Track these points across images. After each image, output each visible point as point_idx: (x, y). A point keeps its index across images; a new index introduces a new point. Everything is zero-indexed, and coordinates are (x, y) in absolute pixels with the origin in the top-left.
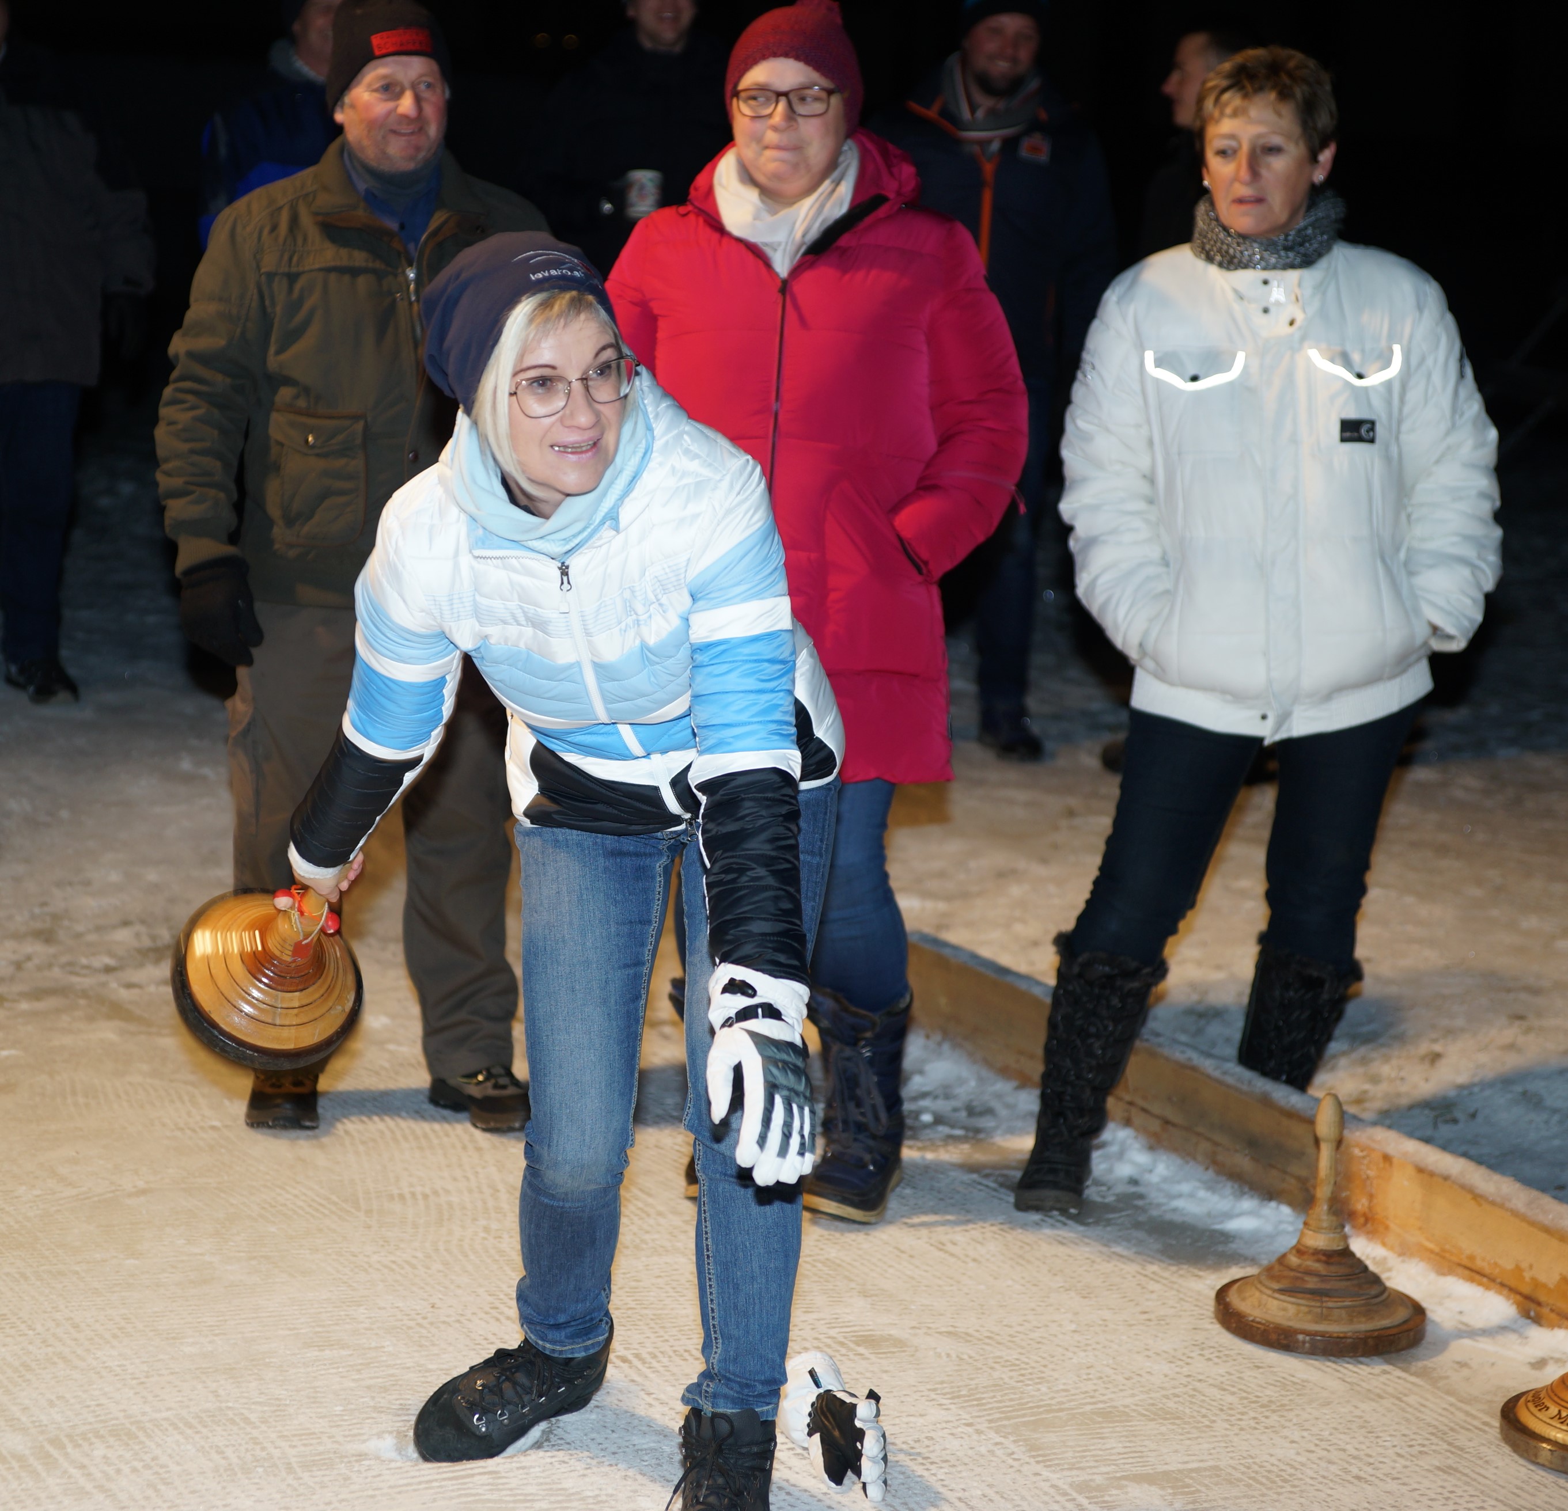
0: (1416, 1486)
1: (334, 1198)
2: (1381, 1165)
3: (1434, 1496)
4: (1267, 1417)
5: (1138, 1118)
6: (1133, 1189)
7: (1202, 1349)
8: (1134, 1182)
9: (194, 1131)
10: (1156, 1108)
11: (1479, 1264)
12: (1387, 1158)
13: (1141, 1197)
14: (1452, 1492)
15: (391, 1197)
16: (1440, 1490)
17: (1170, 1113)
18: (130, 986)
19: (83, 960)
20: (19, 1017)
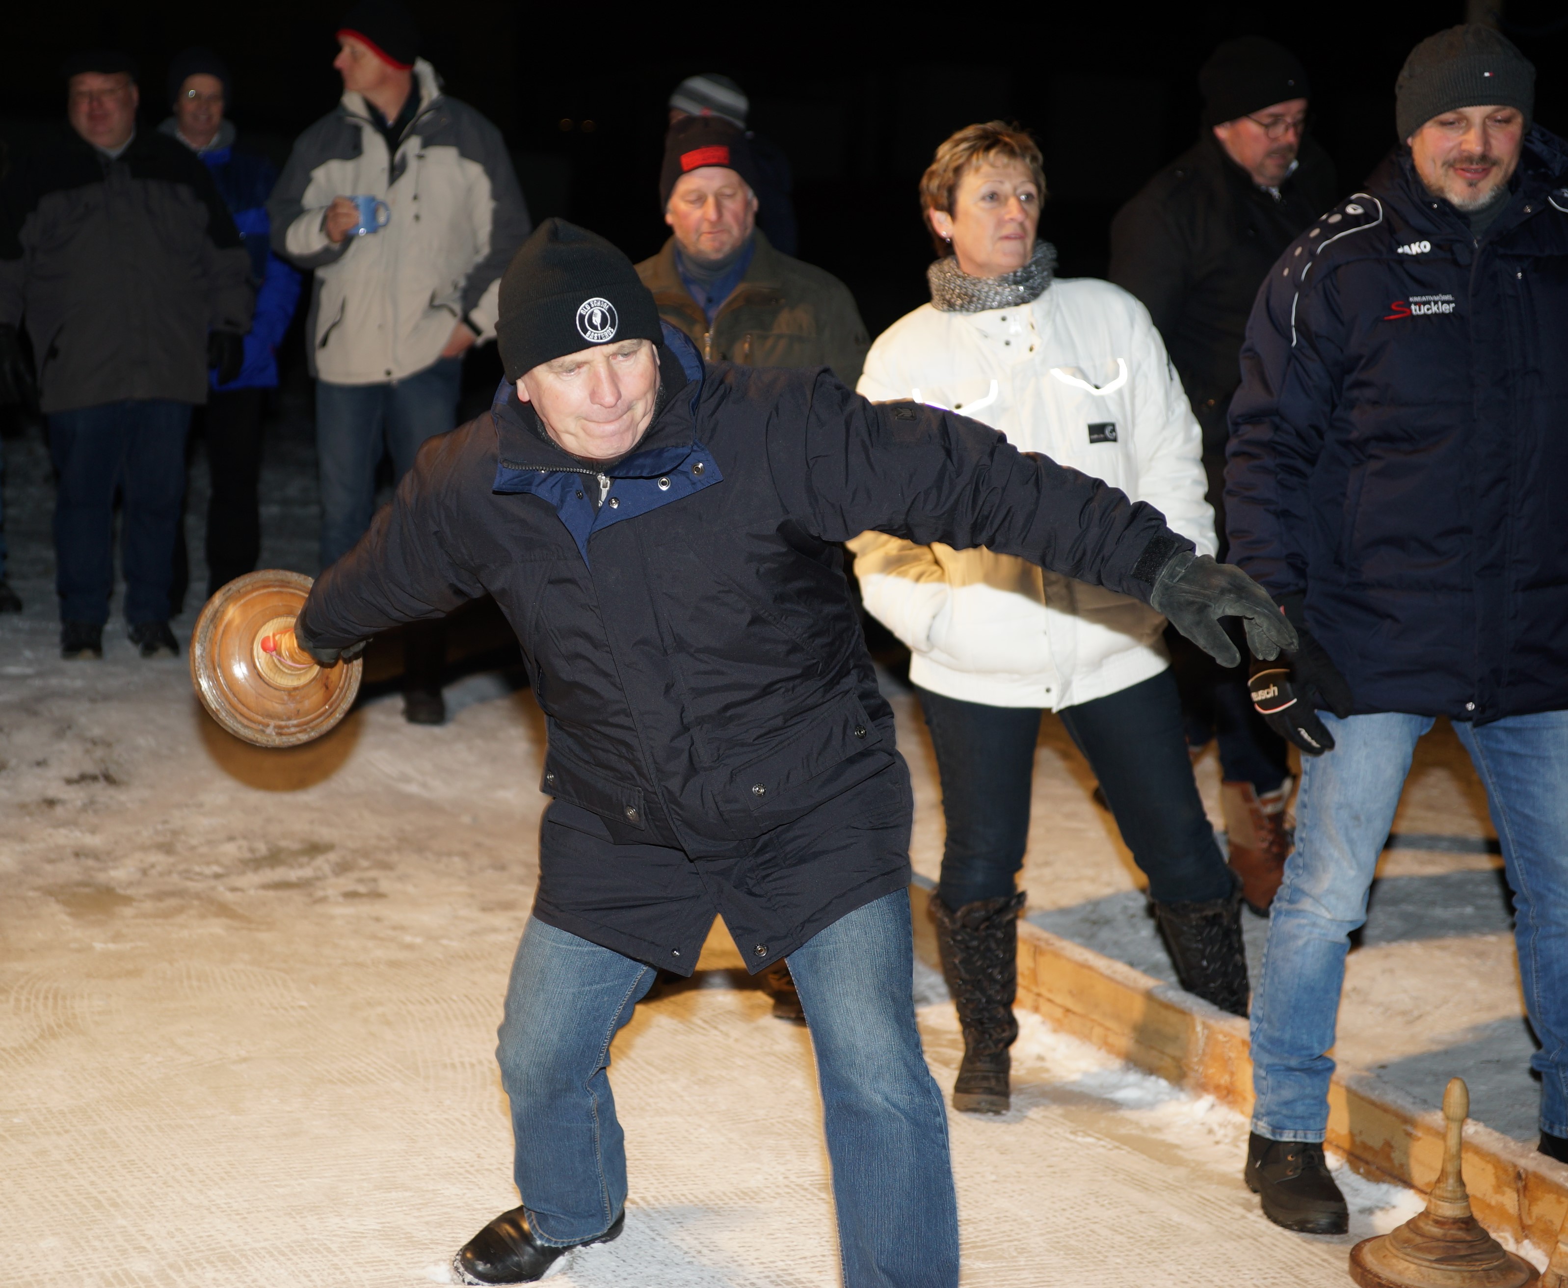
1: (399, 1066)
4: (1149, 1254)
5: (1045, 1007)
6: (1039, 1064)
8: (1041, 1058)
9: (285, 1009)
10: (1059, 999)
13: (1047, 1070)
15: (445, 1066)
17: (1070, 1003)
18: (234, 889)
19: (197, 869)
20: (145, 915)
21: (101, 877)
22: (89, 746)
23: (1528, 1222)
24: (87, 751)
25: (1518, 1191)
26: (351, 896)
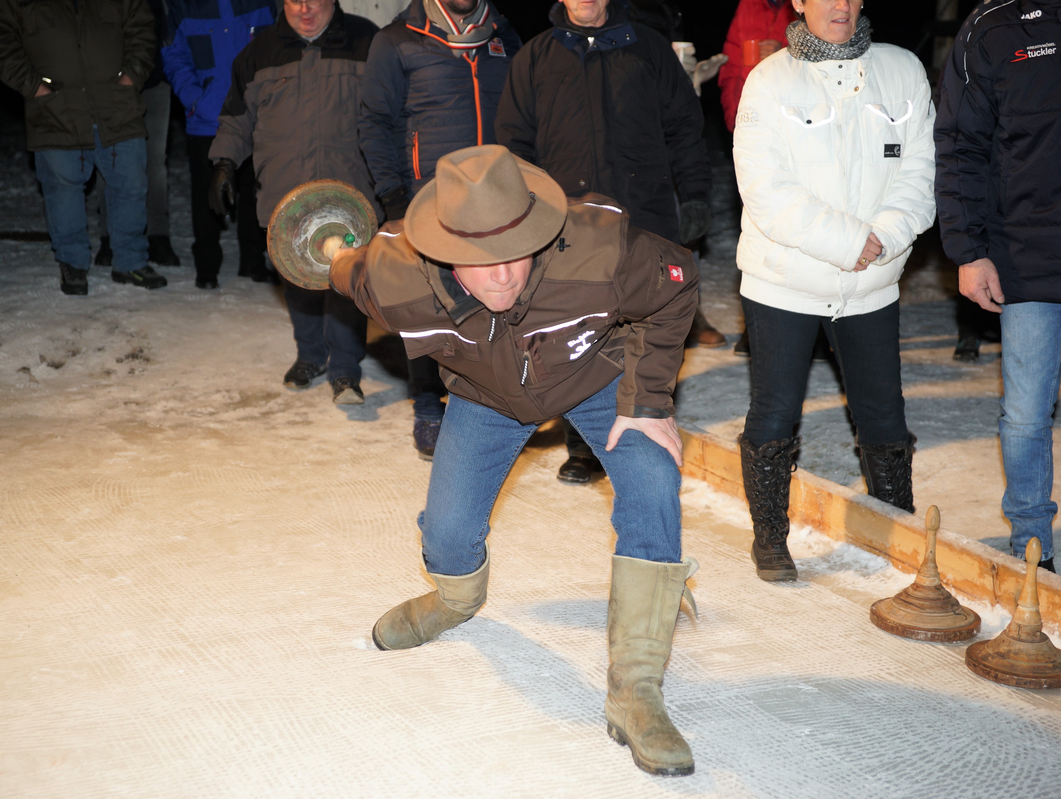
0: (849, 651)
1: (328, 524)
2: (827, 498)
3: (857, 655)
4: (777, 619)
5: (710, 477)
6: (707, 511)
7: (745, 587)
10: (718, 473)
11: (874, 544)
12: (830, 495)
14: (865, 653)
15: (355, 523)
16: (860, 652)
17: (724, 474)
18: (221, 422)
19: (199, 410)
20: (169, 439)
21: (142, 416)
22: (129, 338)
23: (999, 593)
24: (128, 341)
25: (993, 577)
26: (293, 423)
